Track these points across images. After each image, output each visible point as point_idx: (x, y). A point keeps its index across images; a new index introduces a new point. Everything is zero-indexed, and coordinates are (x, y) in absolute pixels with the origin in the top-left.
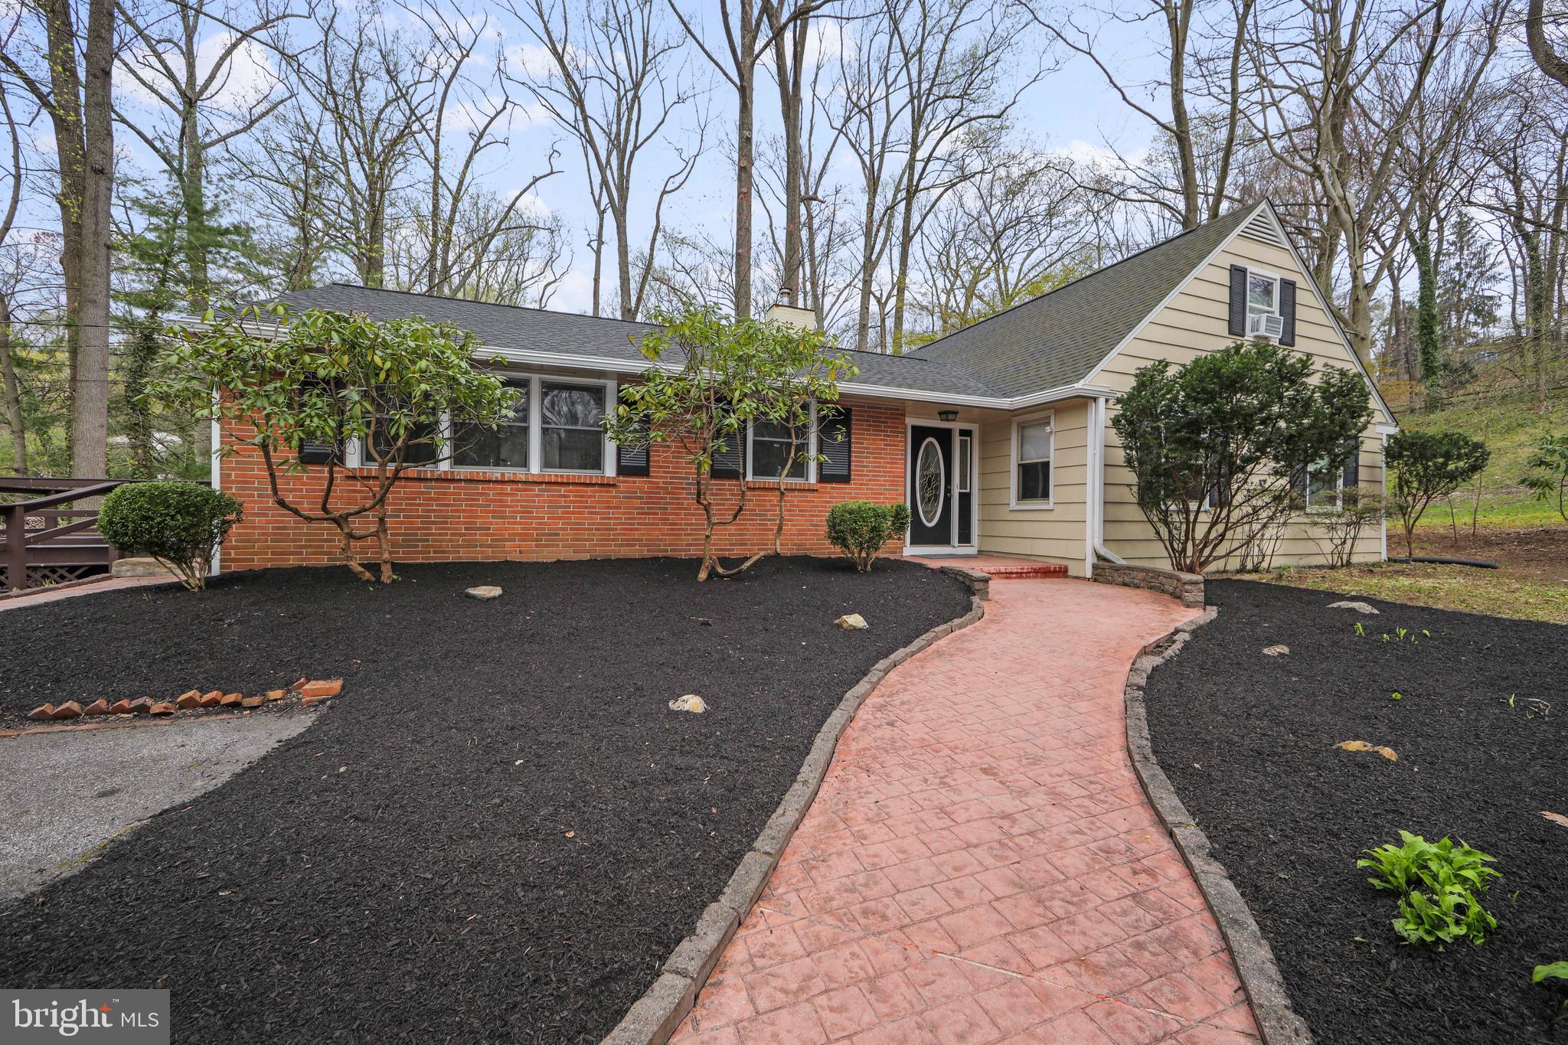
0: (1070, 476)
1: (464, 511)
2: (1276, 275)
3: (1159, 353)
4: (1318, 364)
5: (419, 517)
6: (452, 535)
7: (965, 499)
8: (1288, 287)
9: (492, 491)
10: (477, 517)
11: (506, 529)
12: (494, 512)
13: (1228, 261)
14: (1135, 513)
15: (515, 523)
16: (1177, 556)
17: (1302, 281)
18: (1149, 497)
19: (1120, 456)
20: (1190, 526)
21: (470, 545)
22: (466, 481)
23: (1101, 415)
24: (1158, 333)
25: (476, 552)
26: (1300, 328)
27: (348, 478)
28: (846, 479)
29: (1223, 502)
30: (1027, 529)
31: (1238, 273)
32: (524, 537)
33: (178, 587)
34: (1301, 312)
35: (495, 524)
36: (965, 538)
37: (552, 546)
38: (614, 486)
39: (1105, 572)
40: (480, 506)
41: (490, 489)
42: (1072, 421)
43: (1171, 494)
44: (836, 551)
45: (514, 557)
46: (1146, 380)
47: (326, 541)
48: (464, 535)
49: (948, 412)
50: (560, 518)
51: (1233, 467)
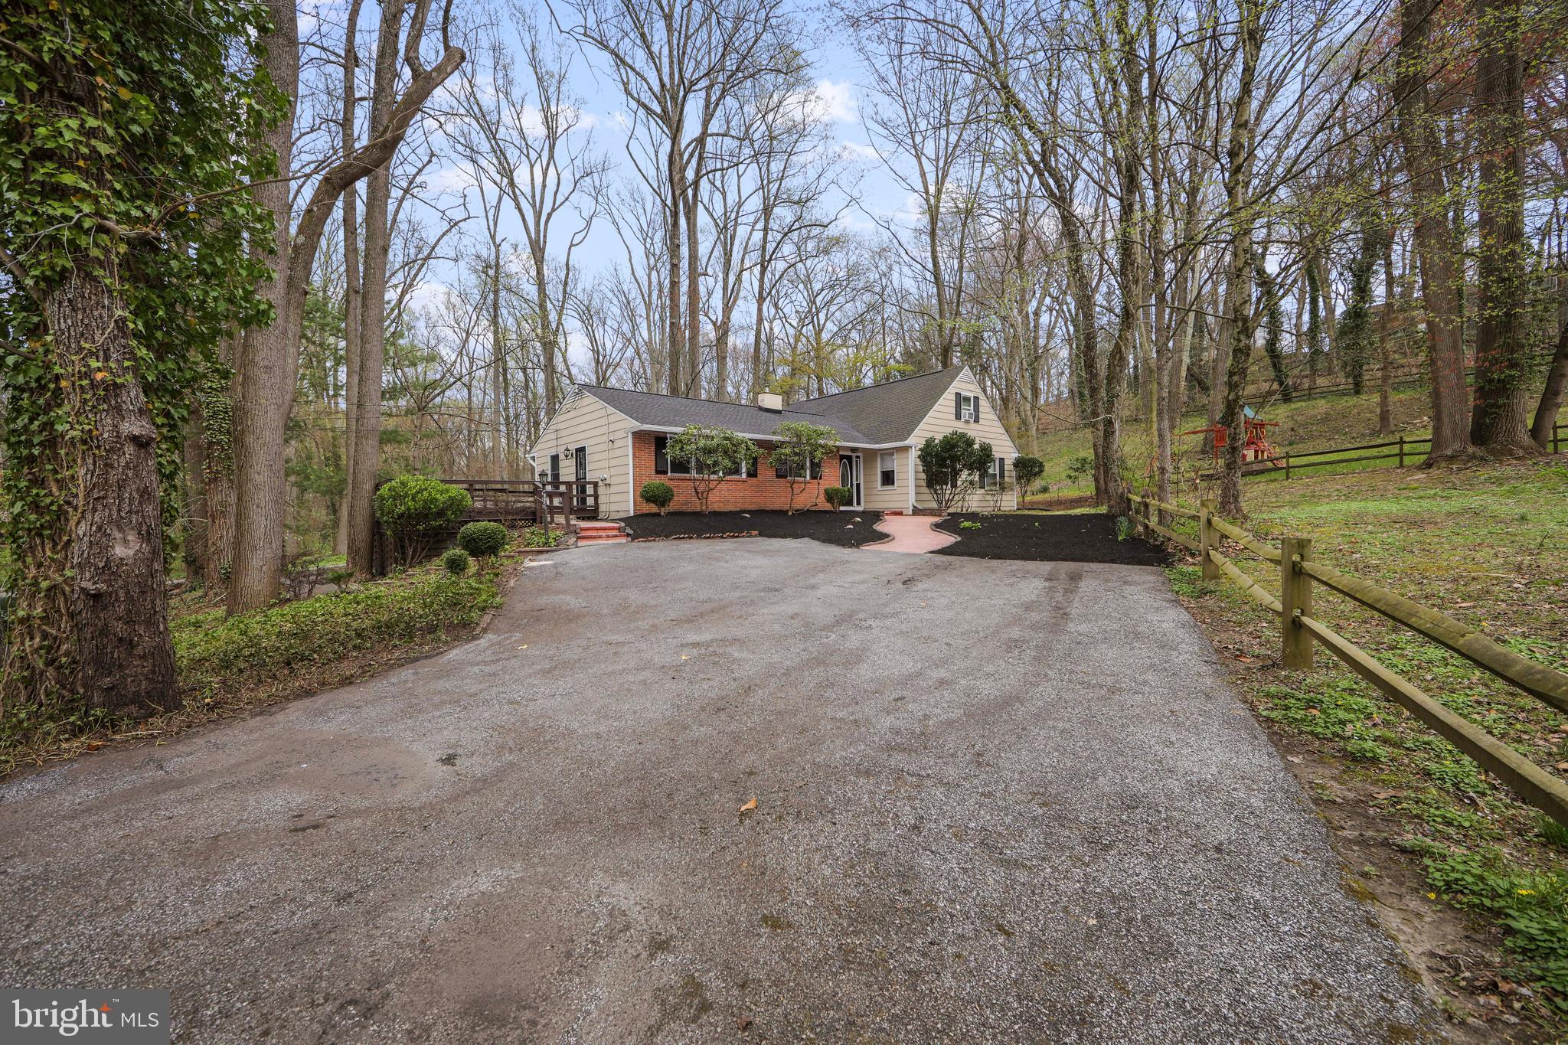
0: (902, 476)
2: (971, 395)
3: (929, 435)
4: (977, 441)
7: (858, 486)
8: (976, 399)
13: (954, 391)
14: (926, 490)
16: (940, 502)
17: (982, 397)
18: (930, 484)
19: (921, 468)
20: (944, 494)
23: (913, 455)
24: (931, 421)
26: (981, 416)
28: (820, 477)
29: (954, 486)
30: (887, 498)
31: (958, 395)
33: (659, 515)
34: (981, 409)
36: (859, 503)
38: (746, 481)
39: (916, 512)
42: (902, 455)
43: (938, 483)
44: (828, 507)
46: (929, 443)
49: (854, 450)
51: (956, 474)
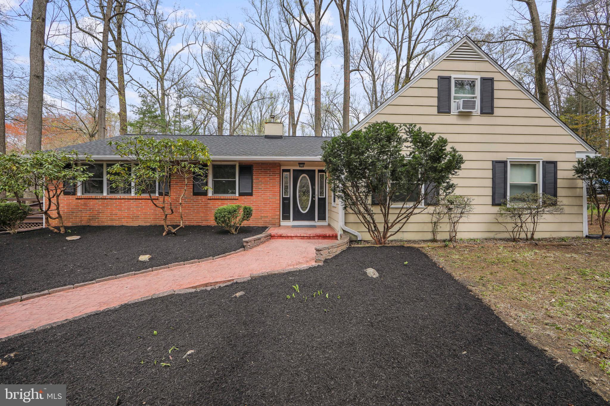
1: (109, 209)
2: (478, 76)
5: (96, 211)
6: (106, 217)
7: (323, 200)
8: (487, 81)
9: (118, 202)
10: (113, 211)
11: (122, 215)
12: (118, 209)
13: (436, 75)
15: (125, 213)
21: (112, 220)
22: (110, 199)
25: (113, 222)
27: (77, 199)
28: (251, 194)
31: (444, 80)
32: (128, 217)
35: (119, 213)
36: (322, 217)
37: (137, 220)
38: (158, 199)
40: (114, 207)
41: (117, 201)
45: (125, 224)
47: (71, 218)
48: (109, 217)
49: (301, 163)
50: (139, 211)
